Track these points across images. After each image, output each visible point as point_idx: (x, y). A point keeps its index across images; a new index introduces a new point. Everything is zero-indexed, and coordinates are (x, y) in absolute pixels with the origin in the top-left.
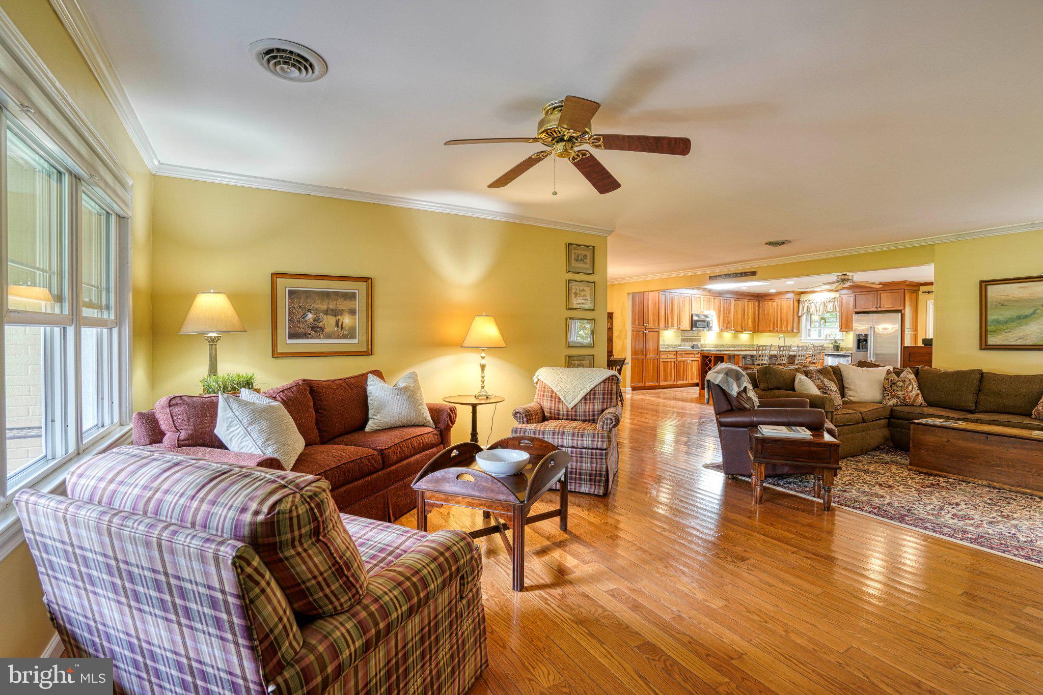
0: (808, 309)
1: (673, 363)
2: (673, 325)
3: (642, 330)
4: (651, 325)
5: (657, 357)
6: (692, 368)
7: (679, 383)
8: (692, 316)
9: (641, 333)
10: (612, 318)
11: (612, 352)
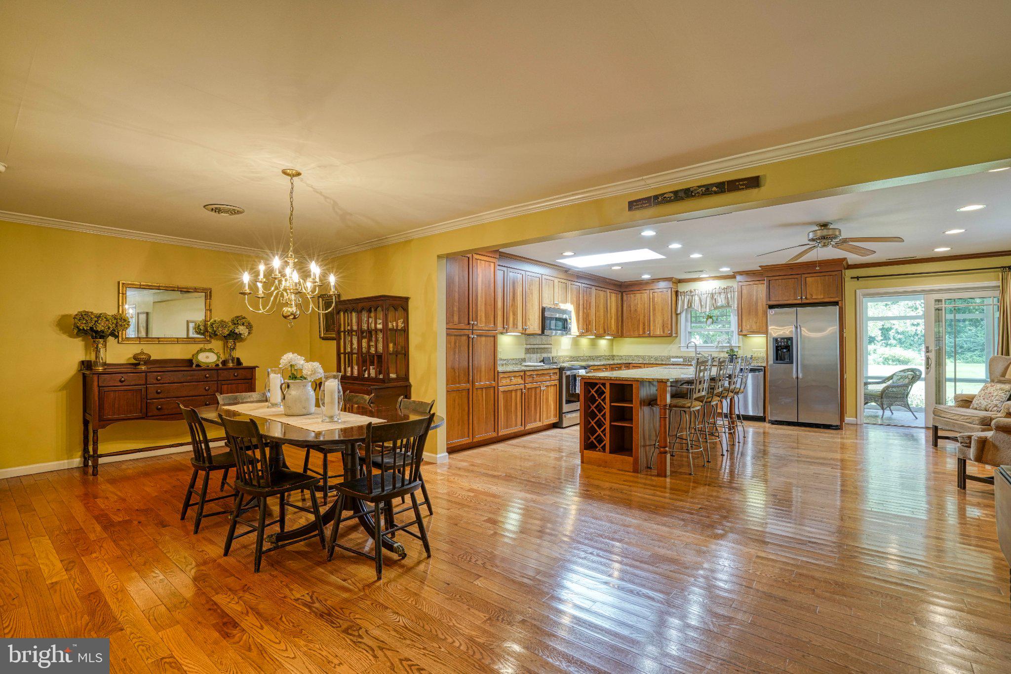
0: (690, 304)
1: (519, 393)
2: (515, 325)
3: (467, 332)
4: (481, 324)
5: (494, 383)
6: (547, 399)
7: (529, 426)
8: (543, 310)
9: (465, 338)
10: (406, 310)
11: (407, 378)
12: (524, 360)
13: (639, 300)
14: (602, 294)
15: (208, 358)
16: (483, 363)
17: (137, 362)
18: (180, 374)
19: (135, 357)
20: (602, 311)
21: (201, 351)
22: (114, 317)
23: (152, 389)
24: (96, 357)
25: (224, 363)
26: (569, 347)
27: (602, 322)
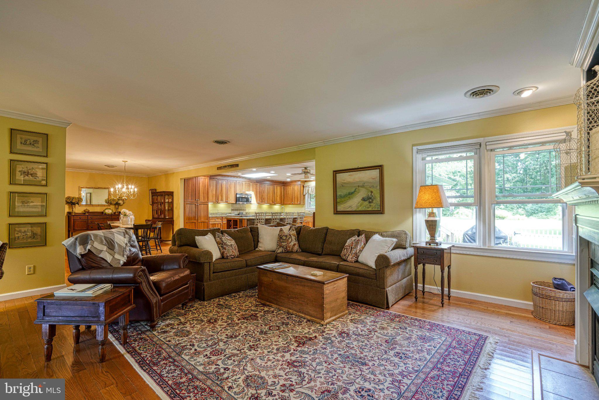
0: (308, 190)
2: (222, 200)
4: (202, 200)
5: (207, 221)
8: (236, 194)
9: (193, 205)
10: (173, 196)
11: (172, 218)
12: (231, 213)
13: (290, 189)
14: (271, 187)
15: (108, 212)
16: (202, 214)
17: (85, 213)
18: (99, 216)
19: (84, 211)
20: (271, 195)
21: (106, 209)
22: (78, 198)
23: (90, 221)
24: (72, 211)
25: (114, 213)
27: (271, 198)
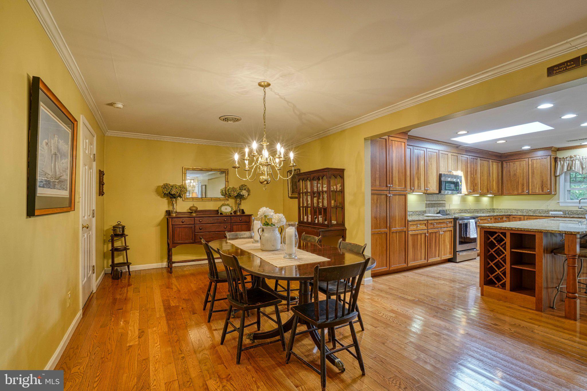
1: (423, 236)
2: (419, 187)
3: (386, 192)
4: (396, 187)
5: (405, 229)
6: (444, 241)
7: (431, 260)
8: (440, 176)
9: (383, 197)
10: (342, 177)
11: (343, 224)
12: (425, 212)
14: (485, 163)
15: (227, 210)
16: (397, 214)
17: (193, 211)
18: (211, 219)
19: (190, 209)
20: (486, 176)
21: (223, 205)
22: (180, 186)
23: (197, 226)
24: (173, 208)
25: (235, 212)
26: (459, 203)
27: (486, 184)
